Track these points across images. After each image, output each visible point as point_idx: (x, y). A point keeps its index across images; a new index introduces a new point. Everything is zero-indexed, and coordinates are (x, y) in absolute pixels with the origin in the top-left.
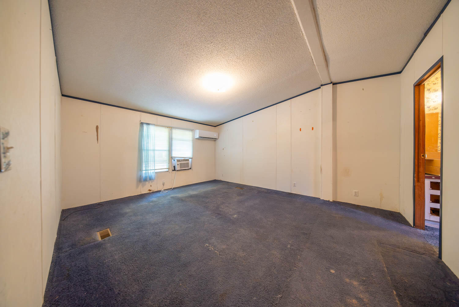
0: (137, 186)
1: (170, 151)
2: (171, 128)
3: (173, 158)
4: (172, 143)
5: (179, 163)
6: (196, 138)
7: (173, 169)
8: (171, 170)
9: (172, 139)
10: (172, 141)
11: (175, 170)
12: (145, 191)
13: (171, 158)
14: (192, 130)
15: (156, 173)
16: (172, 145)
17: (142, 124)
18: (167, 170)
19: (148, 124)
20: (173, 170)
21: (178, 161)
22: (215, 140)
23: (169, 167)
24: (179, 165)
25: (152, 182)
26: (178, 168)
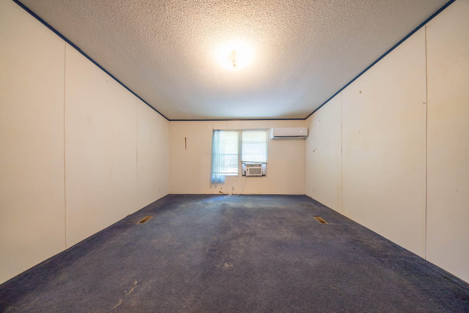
0: (211, 187)
1: (240, 155)
2: (240, 131)
3: (243, 163)
4: (241, 147)
5: (249, 168)
6: (271, 138)
7: (244, 174)
8: (241, 175)
9: (241, 142)
10: (241, 144)
11: (245, 175)
12: (216, 192)
13: (241, 162)
14: (266, 130)
15: (226, 176)
16: (241, 149)
17: (214, 131)
18: (237, 174)
19: (218, 130)
20: (243, 176)
21: (248, 165)
22: (304, 138)
23: (238, 172)
24: (249, 170)
25: (222, 185)
26: (248, 174)
